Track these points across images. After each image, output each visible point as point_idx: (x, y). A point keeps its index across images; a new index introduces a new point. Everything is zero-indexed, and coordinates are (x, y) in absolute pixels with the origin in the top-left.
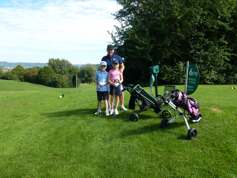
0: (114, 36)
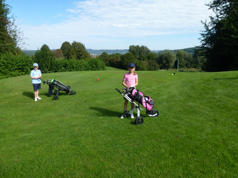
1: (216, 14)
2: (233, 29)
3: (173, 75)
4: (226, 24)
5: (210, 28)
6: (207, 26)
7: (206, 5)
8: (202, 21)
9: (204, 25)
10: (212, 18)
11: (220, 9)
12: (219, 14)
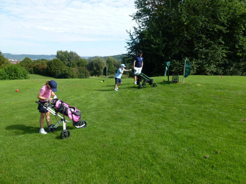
0: (131, 35)
1: (139, 25)
2: (153, 40)
3: (102, 82)
4: (147, 34)
5: (134, 37)
6: (132, 36)
7: (130, 16)
8: (127, 31)
9: (129, 35)
10: (135, 29)
11: (142, 21)
12: (141, 25)
